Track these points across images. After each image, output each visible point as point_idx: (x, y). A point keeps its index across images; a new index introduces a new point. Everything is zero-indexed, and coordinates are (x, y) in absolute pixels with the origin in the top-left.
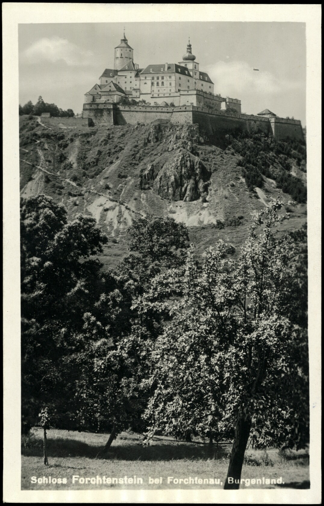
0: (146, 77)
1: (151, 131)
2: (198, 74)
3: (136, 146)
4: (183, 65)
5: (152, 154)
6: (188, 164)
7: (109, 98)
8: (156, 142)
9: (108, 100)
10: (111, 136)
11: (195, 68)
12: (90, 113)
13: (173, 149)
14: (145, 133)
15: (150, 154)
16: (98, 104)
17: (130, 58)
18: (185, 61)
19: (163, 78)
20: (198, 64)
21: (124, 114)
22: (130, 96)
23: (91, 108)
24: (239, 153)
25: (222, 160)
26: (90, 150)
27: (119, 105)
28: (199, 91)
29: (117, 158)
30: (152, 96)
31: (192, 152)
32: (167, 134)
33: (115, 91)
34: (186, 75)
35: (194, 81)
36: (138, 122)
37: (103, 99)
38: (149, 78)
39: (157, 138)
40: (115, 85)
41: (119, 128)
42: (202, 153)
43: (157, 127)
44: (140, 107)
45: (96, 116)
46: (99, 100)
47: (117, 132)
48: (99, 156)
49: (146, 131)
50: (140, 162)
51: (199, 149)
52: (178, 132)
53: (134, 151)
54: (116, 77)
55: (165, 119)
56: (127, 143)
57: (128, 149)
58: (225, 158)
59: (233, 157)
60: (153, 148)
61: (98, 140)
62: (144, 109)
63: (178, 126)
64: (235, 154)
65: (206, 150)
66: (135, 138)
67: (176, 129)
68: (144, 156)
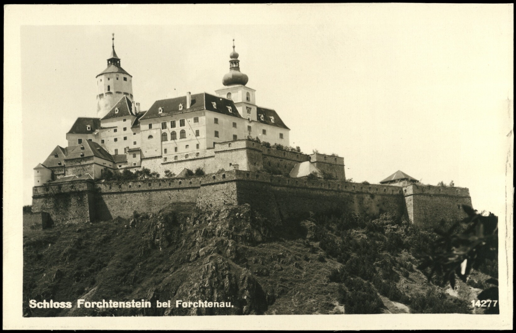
0: (150, 126)
1: (159, 227)
2: (254, 111)
3: (129, 258)
4: (222, 95)
5: (159, 270)
6: (227, 283)
7: (82, 172)
8: (168, 246)
9: (80, 176)
10: (84, 242)
11: (248, 99)
12: (46, 202)
13: (198, 256)
14: (147, 232)
15: (155, 271)
16: (60, 186)
17: (126, 94)
18: (227, 87)
19: (182, 123)
20: (254, 91)
21: (107, 200)
22: (123, 166)
23: (46, 193)
24: (335, 256)
25: (297, 273)
26: (42, 272)
27: (101, 183)
28: (253, 141)
29: (93, 283)
30: (163, 162)
31: (235, 260)
32: (190, 230)
33: (92, 156)
34: (228, 114)
35: (247, 124)
36: (135, 212)
37: (70, 174)
38: (157, 126)
39: (169, 239)
40: (94, 146)
41: (100, 227)
42: (256, 262)
43: (170, 218)
44: (140, 184)
45: (56, 208)
46: (62, 176)
47: (97, 234)
48: (59, 282)
49: (149, 227)
50: (135, 288)
51: (251, 253)
52: (210, 224)
53: (125, 267)
54: (97, 131)
55: (188, 201)
56: (113, 254)
57: (113, 264)
58: (305, 268)
59: (321, 264)
60: (161, 258)
61: (60, 252)
62: (145, 187)
63: (210, 213)
64: (326, 259)
65: (265, 254)
66: (128, 243)
67: (206, 218)
68: (145, 275)
